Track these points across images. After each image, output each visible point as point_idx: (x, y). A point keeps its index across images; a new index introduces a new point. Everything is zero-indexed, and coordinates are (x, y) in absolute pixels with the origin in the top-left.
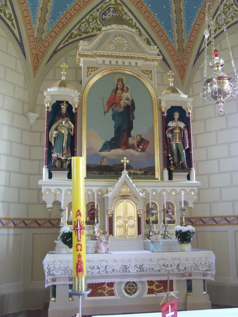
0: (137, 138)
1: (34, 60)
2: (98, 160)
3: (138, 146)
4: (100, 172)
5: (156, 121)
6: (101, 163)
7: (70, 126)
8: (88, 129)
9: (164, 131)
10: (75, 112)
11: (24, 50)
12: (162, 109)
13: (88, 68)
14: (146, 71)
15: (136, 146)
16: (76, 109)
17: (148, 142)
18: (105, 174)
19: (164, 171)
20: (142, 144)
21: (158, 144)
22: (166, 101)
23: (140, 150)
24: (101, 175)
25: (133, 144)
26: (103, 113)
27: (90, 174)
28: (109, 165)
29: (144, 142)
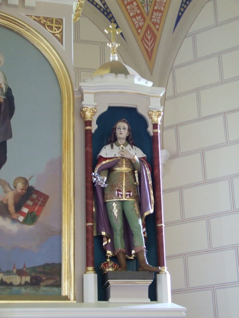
0: (15, 187)
3: (18, 208)
5: (69, 142)
9: (90, 168)
12: (84, 112)
14: (46, 19)
15: (12, 208)
17: (46, 198)
19: (85, 275)
20: (30, 203)
21: (72, 203)
22: (96, 94)
23: (21, 218)
25: (5, 202)
29: (35, 196)
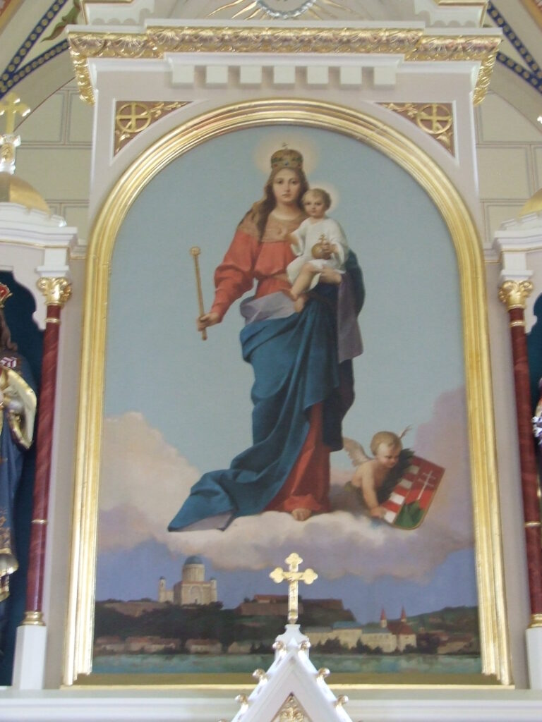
0: (375, 453)
2: (161, 578)
3: (383, 496)
4: (172, 645)
5: (479, 355)
6: (177, 589)
7: (17, 396)
8: (111, 409)
9: (526, 407)
10: (48, 325)
12: (507, 292)
13: (124, 108)
14: (417, 106)
15: (370, 496)
16: (54, 311)
17: (438, 472)
18: (198, 653)
19: (530, 632)
20: (406, 484)
21: (493, 480)
22: (529, 252)
23: (390, 516)
24: (175, 661)
25: (356, 484)
26: (195, 326)
27: (112, 653)
28: (219, 605)
29: (415, 470)
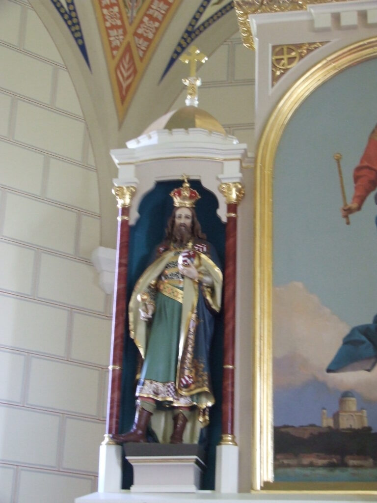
1: (118, 67)
2: (324, 408)
4: (335, 460)
6: (336, 417)
7: (208, 273)
8: (277, 281)
10: (229, 218)
11: (82, 38)
13: (278, 50)
16: (232, 208)
18: (354, 467)
24: (338, 472)
26: (340, 214)
27: (289, 466)
28: (369, 429)
